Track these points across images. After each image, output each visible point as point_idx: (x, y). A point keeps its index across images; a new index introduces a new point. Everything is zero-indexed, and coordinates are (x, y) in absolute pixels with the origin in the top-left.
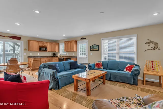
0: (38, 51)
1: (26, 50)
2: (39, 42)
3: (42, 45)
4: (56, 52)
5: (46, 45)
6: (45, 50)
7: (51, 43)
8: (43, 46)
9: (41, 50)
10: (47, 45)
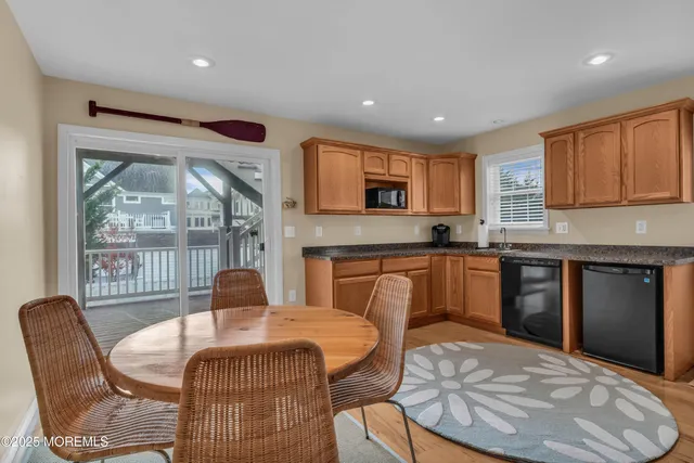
0: (358, 213)
1: (293, 204)
2: (367, 154)
3: (382, 171)
4: (458, 214)
5: (398, 169)
6: (394, 203)
7: (427, 159)
8: (387, 178)
9: (376, 205)
10: (404, 173)
